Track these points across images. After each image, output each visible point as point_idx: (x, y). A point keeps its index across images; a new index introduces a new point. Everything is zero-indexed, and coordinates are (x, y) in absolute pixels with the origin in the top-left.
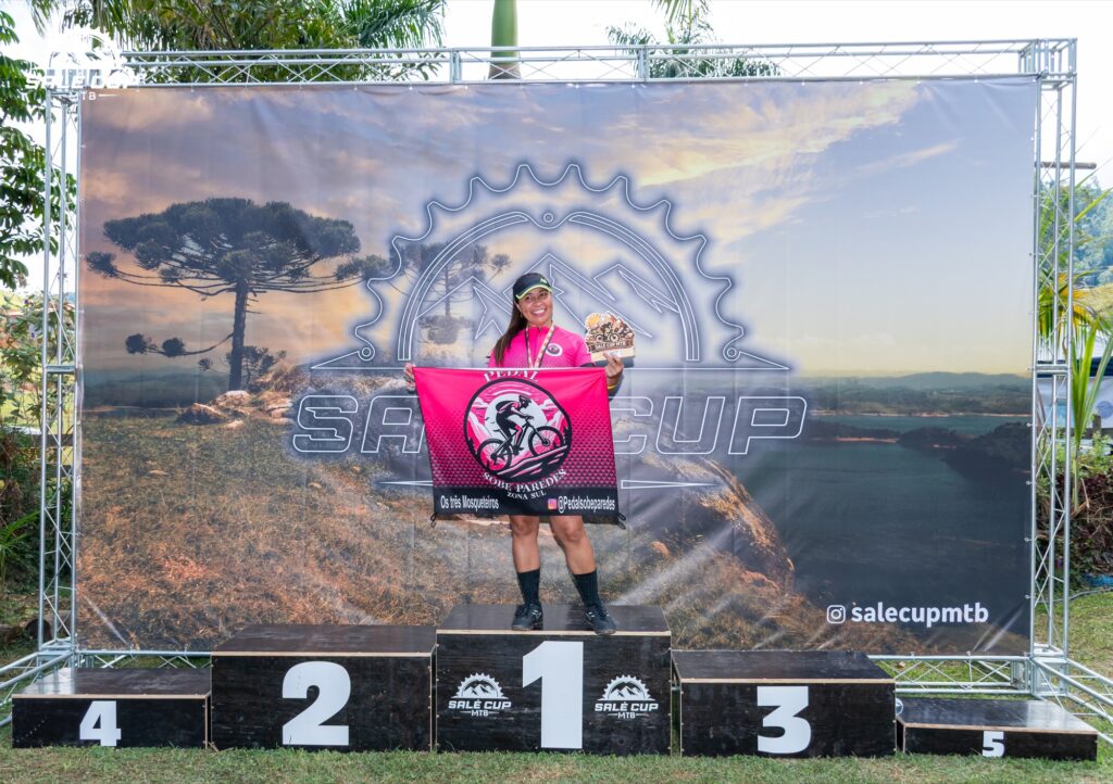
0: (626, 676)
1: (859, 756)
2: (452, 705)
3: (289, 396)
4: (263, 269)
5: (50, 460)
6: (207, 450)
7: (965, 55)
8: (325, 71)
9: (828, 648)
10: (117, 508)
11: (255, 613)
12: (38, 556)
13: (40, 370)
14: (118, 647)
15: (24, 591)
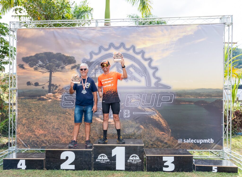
0: (134, 154)
1: (185, 172)
2: (97, 160)
3: (61, 94)
4: (55, 67)
5: (11, 108)
6: (44, 106)
7: (208, 19)
8: (69, 25)
9: (178, 148)
10: (25, 119)
11: (54, 141)
12: (8, 129)
13: (8, 89)
14: (25, 148)
15: (5, 136)
